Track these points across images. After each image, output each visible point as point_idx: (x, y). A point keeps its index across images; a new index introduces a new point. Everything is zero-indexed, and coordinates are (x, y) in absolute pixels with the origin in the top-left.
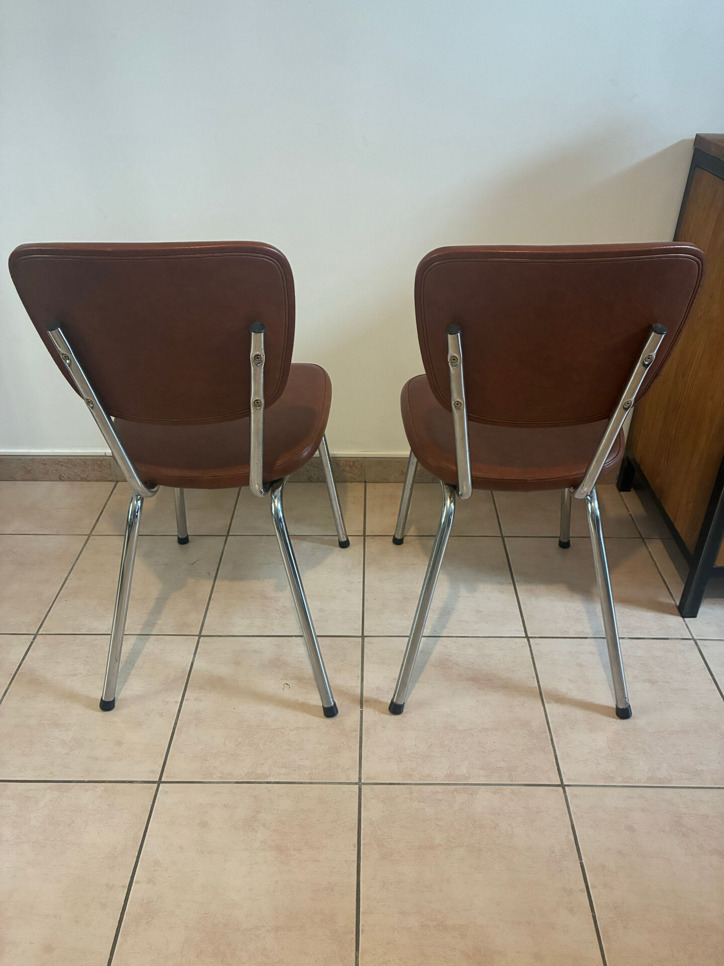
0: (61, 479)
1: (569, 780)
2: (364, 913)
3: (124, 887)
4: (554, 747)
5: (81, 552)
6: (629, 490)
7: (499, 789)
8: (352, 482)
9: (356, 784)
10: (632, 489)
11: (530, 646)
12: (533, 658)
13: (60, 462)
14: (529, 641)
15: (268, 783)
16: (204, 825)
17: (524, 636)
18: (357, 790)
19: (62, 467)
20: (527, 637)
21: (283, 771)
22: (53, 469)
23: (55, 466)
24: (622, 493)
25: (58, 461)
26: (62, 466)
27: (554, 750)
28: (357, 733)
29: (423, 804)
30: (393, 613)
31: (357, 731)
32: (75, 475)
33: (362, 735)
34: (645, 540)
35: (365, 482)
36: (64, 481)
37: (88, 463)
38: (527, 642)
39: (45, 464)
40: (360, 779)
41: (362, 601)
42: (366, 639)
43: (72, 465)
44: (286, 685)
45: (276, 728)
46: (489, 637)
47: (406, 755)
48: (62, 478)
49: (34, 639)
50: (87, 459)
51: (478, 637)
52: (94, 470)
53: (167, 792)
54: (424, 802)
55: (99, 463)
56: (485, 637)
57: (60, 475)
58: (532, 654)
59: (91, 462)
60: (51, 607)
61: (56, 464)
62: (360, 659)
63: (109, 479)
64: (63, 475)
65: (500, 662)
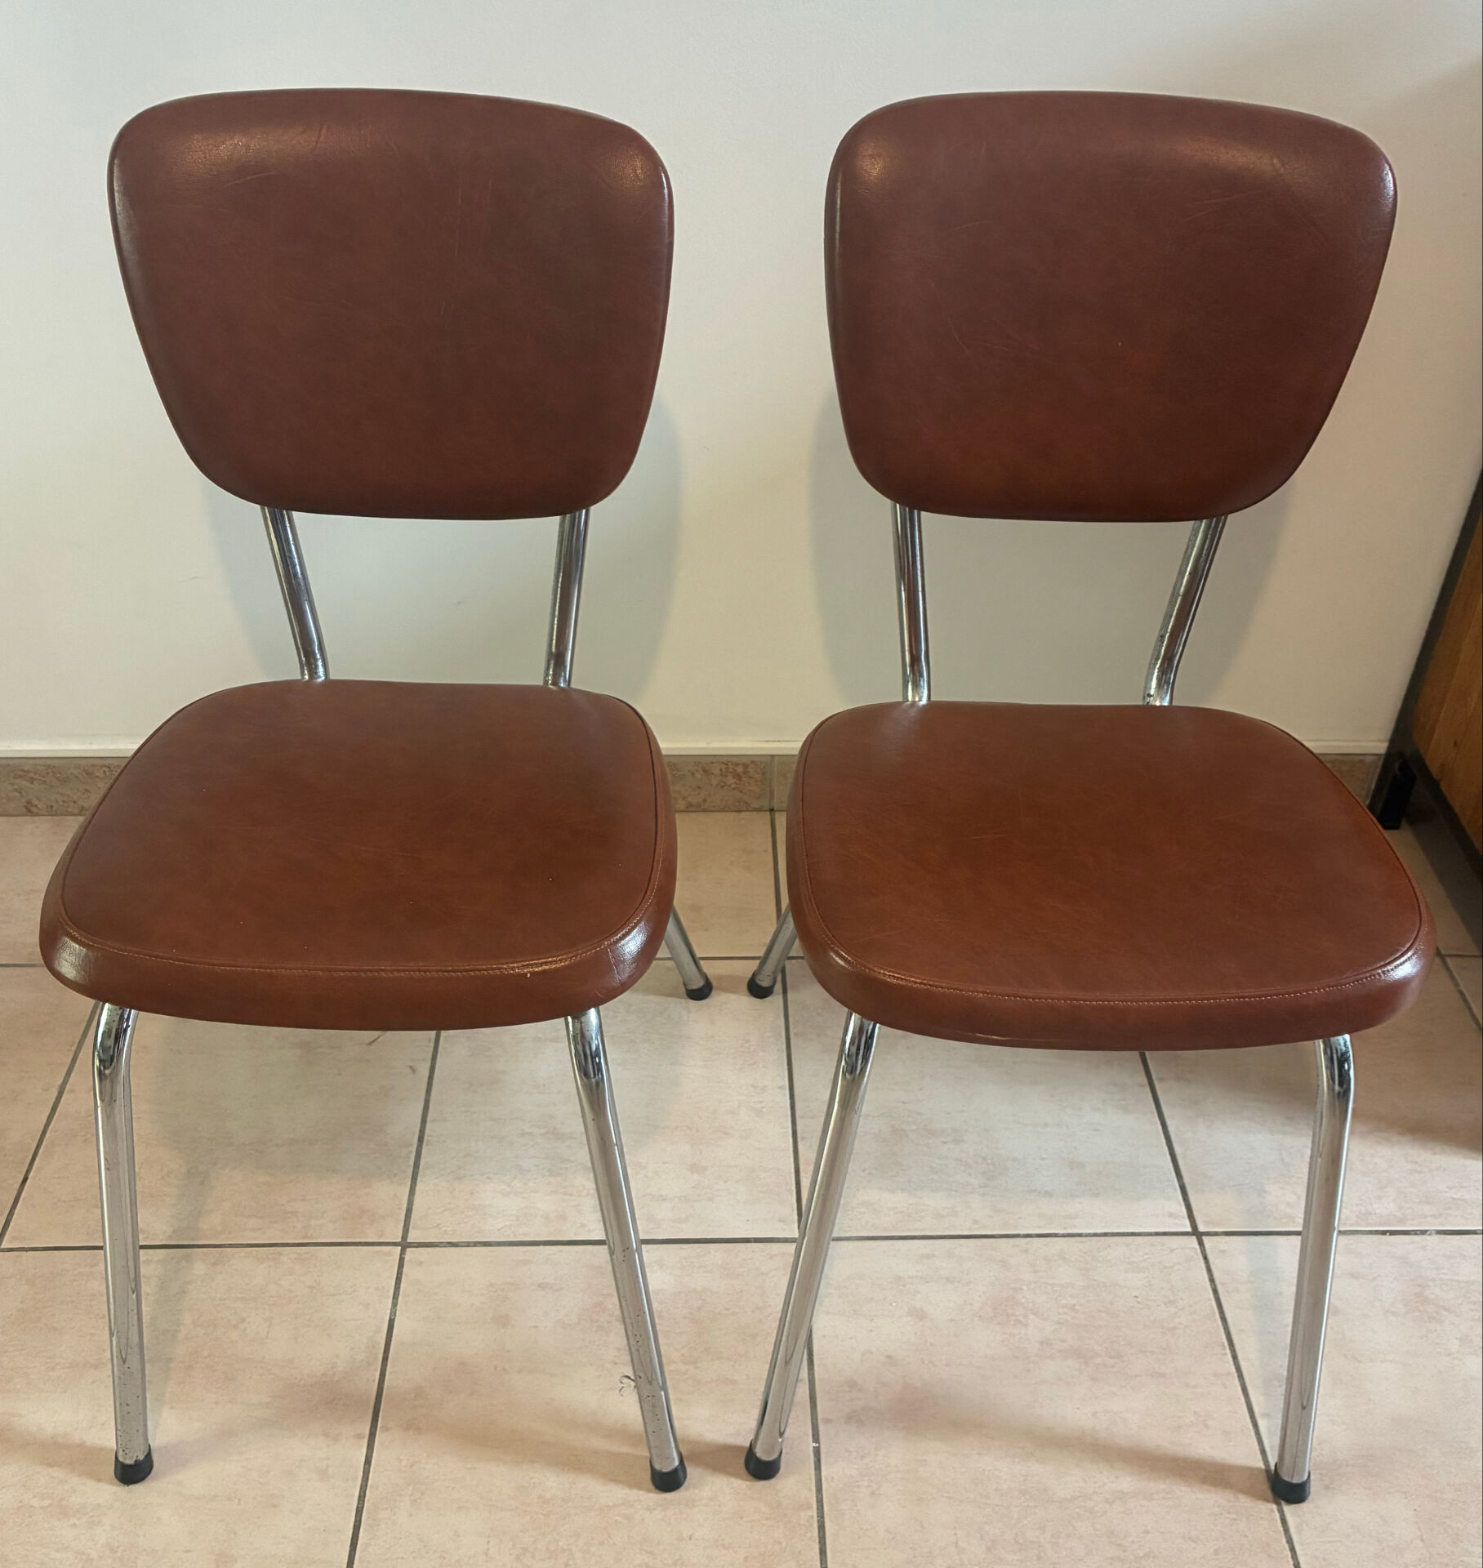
0: (29, 811)
4: (1290, 1541)
8: (740, 811)
10: (1404, 822)
11: (1205, 1258)
12: (1215, 1291)
13: (28, 772)
14: (1201, 1244)
17: (1189, 1229)
19: (32, 783)
20: (1195, 1232)
22: (10, 787)
23: (16, 781)
25: (23, 771)
26: (32, 780)
27: (1293, 1550)
30: (871, 1174)
31: (810, 1507)
32: (64, 801)
33: (823, 1517)
34: (1448, 960)
35: (772, 810)
36: (37, 815)
38: (1198, 1247)
41: (791, 1140)
43: (57, 778)
44: (626, 1381)
45: (611, 1504)
46: (1105, 1235)
48: (32, 809)
50: (94, 765)
51: (1080, 1235)
56: (1095, 1235)
57: (29, 802)
58: (1212, 1280)
59: (105, 772)
60: (27, 1174)
61: (15, 777)
64: (35, 802)
65: (1139, 1305)
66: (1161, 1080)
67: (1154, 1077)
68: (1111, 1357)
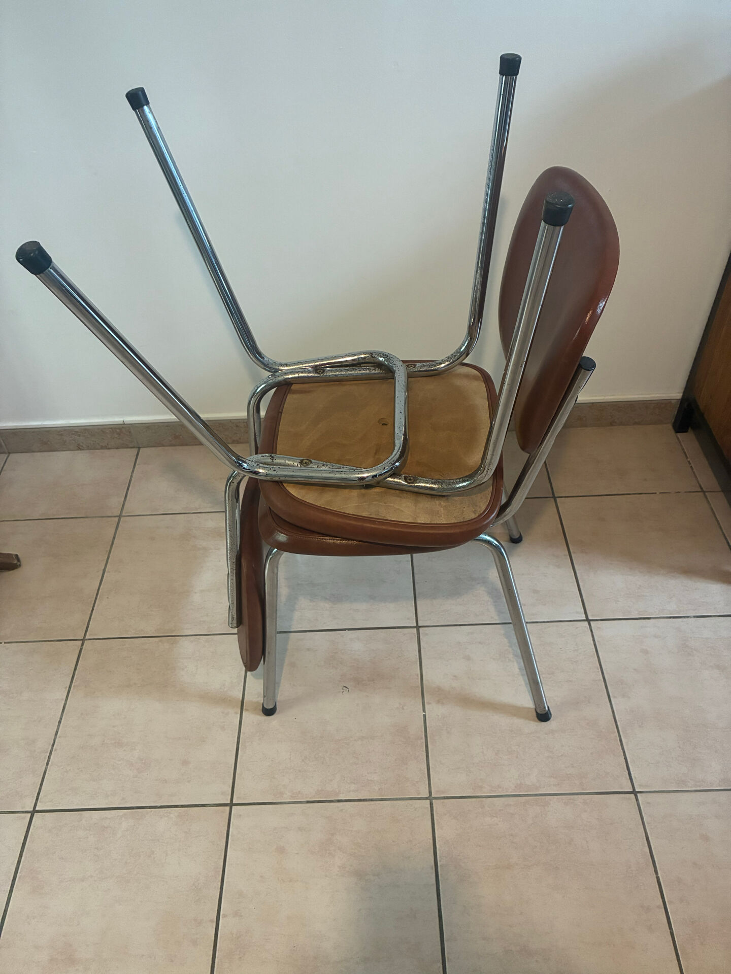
0: (80, 448)
1: (640, 786)
2: (448, 940)
3: (211, 921)
4: (623, 749)
5: (114, 538)
6: (686, 431)
7: (570, 800)
9: (427, 798)
10: (690, 428)
11: (591, 631)
12: (595, 645)
13: (77, 432)
14: (590, 625)
15: (339, 801)
16: (281, 850)
17: (585, 619)
18: (429, 806)
20: (588, 620)
21: (353, 787)
22: (71, 439)
23: (73, 436)
24: (679, 435)
25: (75, 432)
26: (79, 436)
27: (624, 752)
28: (422, 741)
29: (495, 819)
30: (447, 598)
31: (422, 738)
32: (94, 444)
33: (427, 742)
34: (707, 494)
36: (83, 450)
37: (107, 431)
38: (588, 626)
39: (61, 435)
40: (430, 793)
41: (412, 584)
42: (421, 629)
43: (90, 434)
44: (345, 688)
45: (340, 739)
46: (548, 622)
47: (473, 764)
48: (80, 447)
49: (83, 644)
50: (105, 428)
52: (114, 438)
53: (240, 815)
54: (497, 817)
55: (118, 431)
56: (544, 622)
57: (79, 445)
58: (594, 640)
59: (110, 431)
60: (94, 606)
61: (73, 434)
62: (418, 654)
63: (131, 446)
64: (81, 444)
65: (562, 652)
66: (574, 553)
67: (571, 551)
68: (549, 674)
